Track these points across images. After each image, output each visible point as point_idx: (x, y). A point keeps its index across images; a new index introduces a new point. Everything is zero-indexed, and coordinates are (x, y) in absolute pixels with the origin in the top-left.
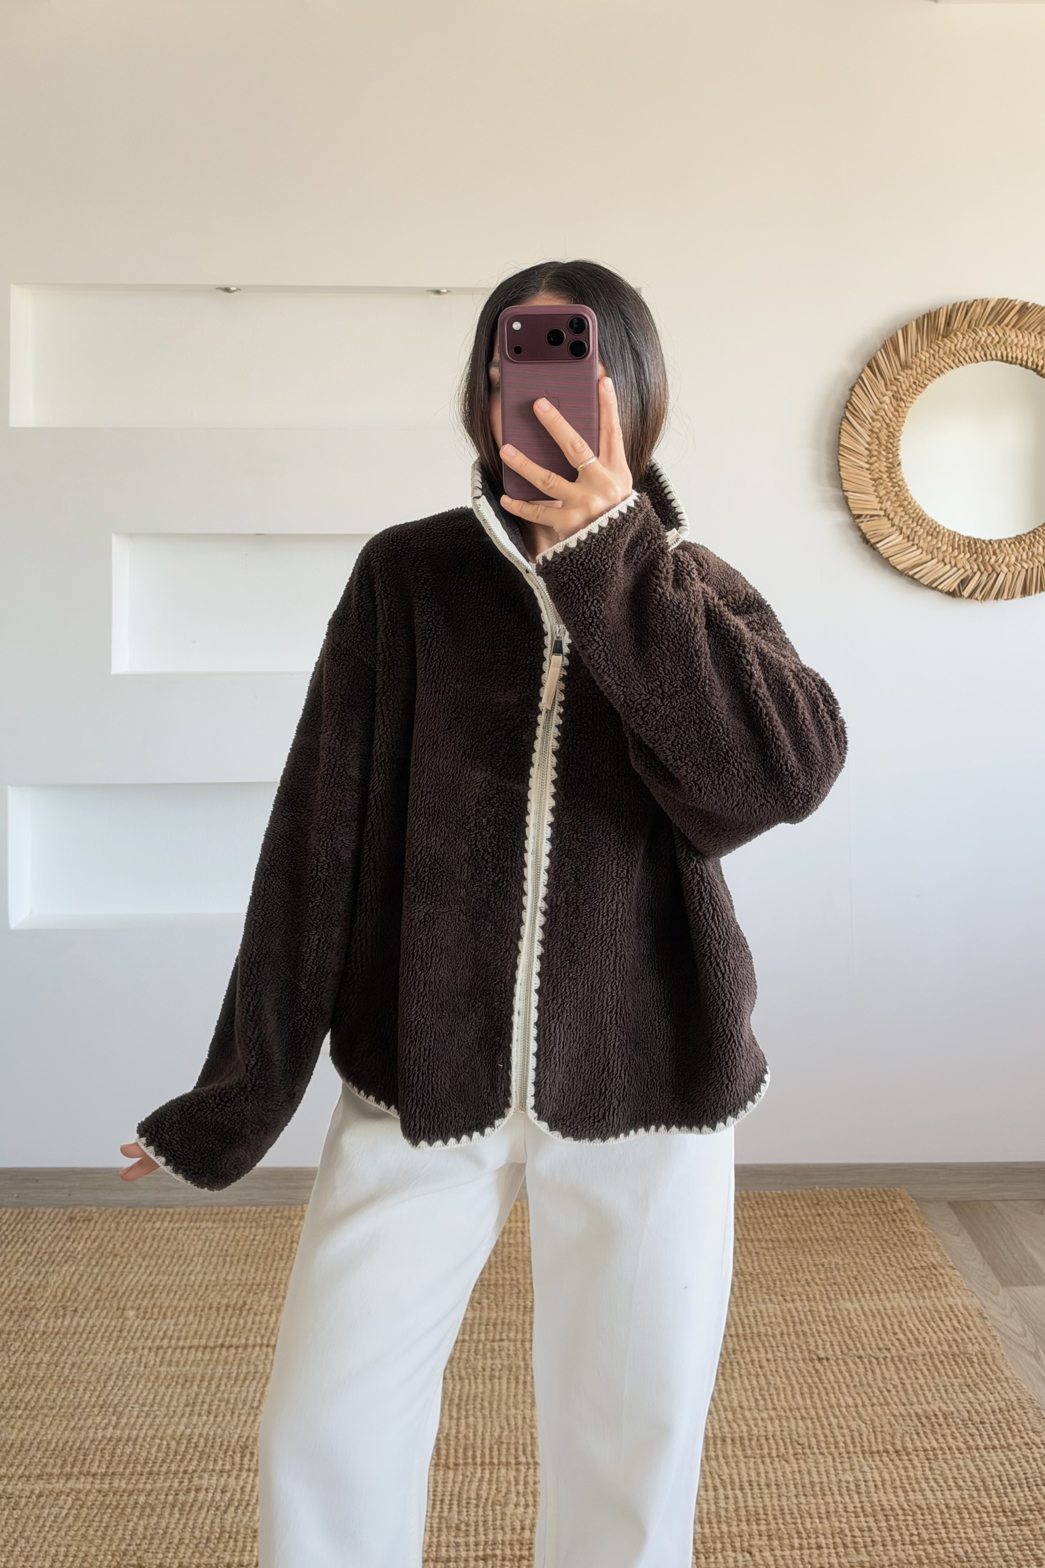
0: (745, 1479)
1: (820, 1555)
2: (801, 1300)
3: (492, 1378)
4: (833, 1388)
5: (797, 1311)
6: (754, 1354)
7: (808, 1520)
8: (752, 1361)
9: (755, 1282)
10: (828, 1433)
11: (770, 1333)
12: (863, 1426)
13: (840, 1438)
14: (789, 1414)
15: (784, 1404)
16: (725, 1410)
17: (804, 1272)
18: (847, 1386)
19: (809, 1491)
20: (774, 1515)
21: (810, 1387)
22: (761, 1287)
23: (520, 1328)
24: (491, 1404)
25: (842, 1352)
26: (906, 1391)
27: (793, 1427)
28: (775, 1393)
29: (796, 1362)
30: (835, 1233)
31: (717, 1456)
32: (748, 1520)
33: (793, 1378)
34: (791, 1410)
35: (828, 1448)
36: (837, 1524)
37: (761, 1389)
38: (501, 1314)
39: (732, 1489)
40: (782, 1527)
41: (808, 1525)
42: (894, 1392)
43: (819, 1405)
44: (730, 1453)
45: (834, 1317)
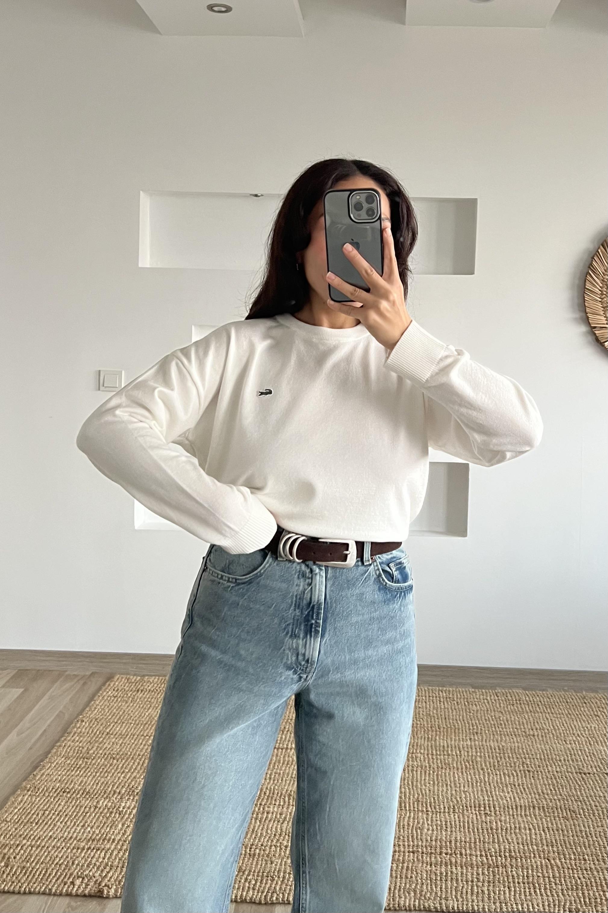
0: (546, 826)
1: (585, 864)
2: (575, 744)
3: (412, 771)
4: (592, 787)
5: (573, 749)
6: (550, 768)
7: (579, 847)
8: (549, 772)
9: (551, 734)
10: (589, 808)
11: (558, 758)
13: (596, 812)
14: (569, 798)
15: (566, 793)
16: (535, 794)
17: (576, 730)
18: (600, 787)
19: (579, 834)
20: (561, 844)
21: (579, 786)
22: (554, 736)
23: (426, 749)
24: (412, 783)
25: (597, 770)
27: (571, 804)
28: (561, 787)
29: (572, 773)
30: (594, 713)
31: (530, 815)
32: (547, 845)
33: (571, 781)
34: (569, 796)
35: (589, 816)
36: (594, 850)
37: (554, 785)
38: (416, 740)
39: (539, 830)
40: (565, 849)
41: (579, 850)
43: (584, 795)
44: (537, 814)
45: (593, 753)
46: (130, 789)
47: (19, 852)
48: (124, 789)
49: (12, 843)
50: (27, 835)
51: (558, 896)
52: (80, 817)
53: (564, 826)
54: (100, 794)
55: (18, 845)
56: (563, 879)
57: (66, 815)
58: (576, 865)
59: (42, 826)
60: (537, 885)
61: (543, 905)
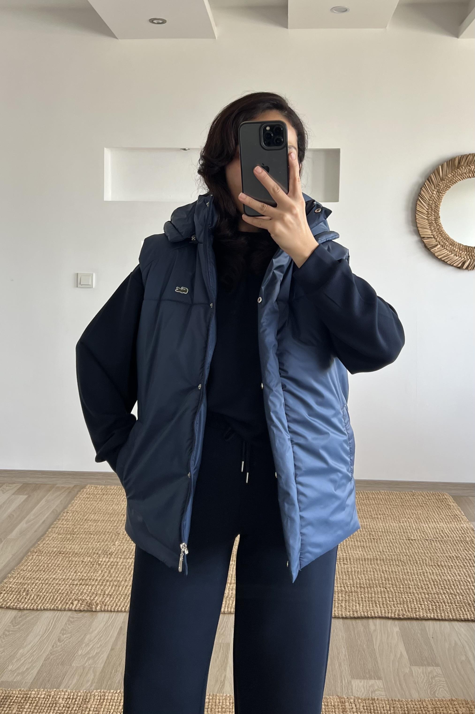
0: (384, 570)
1: (409, 590)
2: (406, 523)
4: (416, 548)
5: (404, 526)
7: (406, 581)
8: (387, 539)
9: (389, 517)
10: (414, 559)
11: (394, 531)
12: (427, 558)
13: (418, 561)
15: (399, 552)
16: (377, 552)
17: (408, 515)
18: (421, 548)
20: (394, 580)
21: (408, 547)
25: (419, 538)
26: (443, 550)
27: (401, 557)
28: (395, 547)
29: (403, 540)
30: (420, 504)
32: (385, 580)
35: (414, 564)
37: (390, 546)
40: (397, 582)
42: (439, 550)
43: (411, 552)
45: (418, 528)
46: (104, 551)
47: (34, 587)
48: (101, 551)
49: (29, 582)
50: (38, 577)
51: (391, 607)
52: (72, 567)
53: (396, 569)
54: (84, 555)
55: (33, 583)
56: (394, 599)
57: (63, 566)
58: (404, 591)
59: (48, 572)
60: (377, 602)
61: (381, 613)
